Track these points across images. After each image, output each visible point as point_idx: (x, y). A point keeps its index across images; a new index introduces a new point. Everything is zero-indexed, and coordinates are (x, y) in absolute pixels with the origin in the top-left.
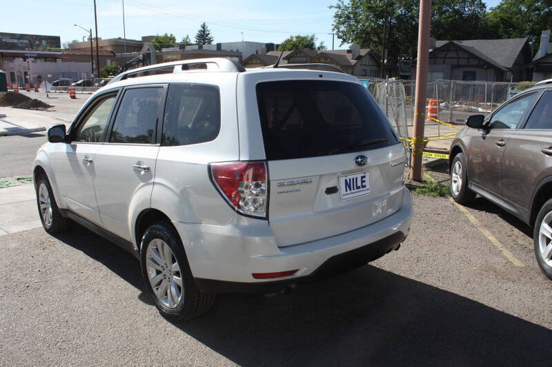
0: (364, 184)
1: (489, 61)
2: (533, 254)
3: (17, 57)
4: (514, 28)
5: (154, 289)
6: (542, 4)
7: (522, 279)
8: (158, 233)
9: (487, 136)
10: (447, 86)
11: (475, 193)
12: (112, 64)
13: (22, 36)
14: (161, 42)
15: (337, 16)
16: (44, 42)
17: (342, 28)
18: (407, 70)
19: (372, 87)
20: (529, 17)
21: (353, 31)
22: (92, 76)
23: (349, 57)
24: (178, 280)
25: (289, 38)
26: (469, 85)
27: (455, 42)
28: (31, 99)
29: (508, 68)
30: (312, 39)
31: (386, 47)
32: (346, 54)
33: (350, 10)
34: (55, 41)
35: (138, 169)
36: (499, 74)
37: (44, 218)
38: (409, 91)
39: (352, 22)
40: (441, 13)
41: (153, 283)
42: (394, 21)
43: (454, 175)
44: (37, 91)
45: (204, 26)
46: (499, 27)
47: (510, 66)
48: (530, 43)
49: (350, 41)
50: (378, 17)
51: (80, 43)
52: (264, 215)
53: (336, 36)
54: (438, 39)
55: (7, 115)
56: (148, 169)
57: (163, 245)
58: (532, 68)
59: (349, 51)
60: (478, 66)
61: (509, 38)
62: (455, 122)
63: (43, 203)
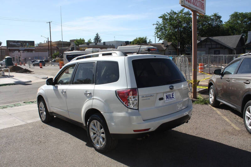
0: (173, 97)
1: (225, 45)
2: (244, 125)
3: (16, 51)
4: (236, 30)
5: (93, 141)
6: (247, 20)
7: (239, 134)
8: (95, 117)
9: (223, 77)
10: (207, 57)
11: (220, 102)
12: (57, 52)
13: (18, 42)
14: (79, 42)
15: (157, 28)
16: (27, 44)
17: (159, 33)
18: (189, 51)
19: (173, 59)
20: (242, 25)
21: (164, 35)
22: (49, 58)
23: (163, 46)
24: (103, 135)
25: (136, 38)
26: (217, 56)
27: (210, 38)
28: (23, 69)
29: (234, 48)
30: (146, 39)
31: (179, 41)
32: (161, 45)
33: (162, 25)
34: (32, 43)
35: (86, 94)
36: (230, 51)
37: (42, 117)
38: (190, 60)
39: (163, 31)
40: (203, 25)
41: (92, 138)
42: (182, 29)
43: (210, 95)
44: (25, 65)
45: (97, 35)
46: (229, 30)
47: (235, 47)
48: (243, 37)
49: (163, 39)
50: (175, 28)
51: (43, 44)
52: (137, 108)
53: (156, 37)
54: (202, 36)
55: (14, 76)
56: (90, 93)
57: (97, 122)
58: (245, 48)
59: (162, 44)
60: (221, 48)
61: (234, 35)
62: (212, 73)
63: (41, 110)
